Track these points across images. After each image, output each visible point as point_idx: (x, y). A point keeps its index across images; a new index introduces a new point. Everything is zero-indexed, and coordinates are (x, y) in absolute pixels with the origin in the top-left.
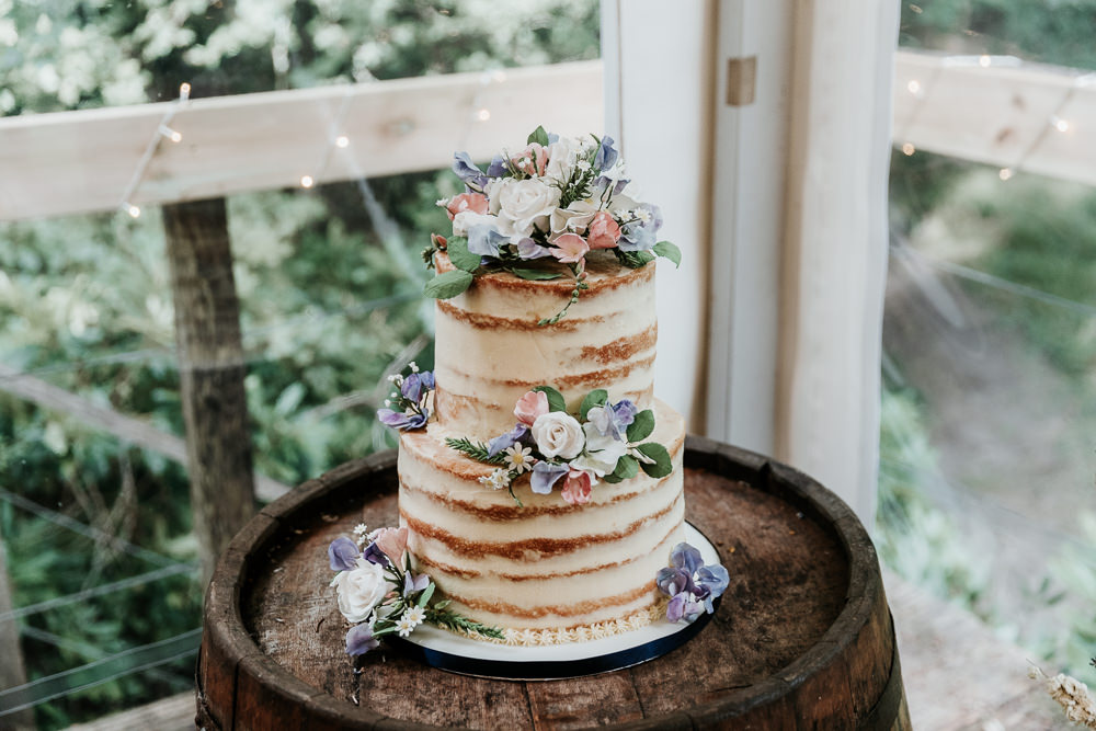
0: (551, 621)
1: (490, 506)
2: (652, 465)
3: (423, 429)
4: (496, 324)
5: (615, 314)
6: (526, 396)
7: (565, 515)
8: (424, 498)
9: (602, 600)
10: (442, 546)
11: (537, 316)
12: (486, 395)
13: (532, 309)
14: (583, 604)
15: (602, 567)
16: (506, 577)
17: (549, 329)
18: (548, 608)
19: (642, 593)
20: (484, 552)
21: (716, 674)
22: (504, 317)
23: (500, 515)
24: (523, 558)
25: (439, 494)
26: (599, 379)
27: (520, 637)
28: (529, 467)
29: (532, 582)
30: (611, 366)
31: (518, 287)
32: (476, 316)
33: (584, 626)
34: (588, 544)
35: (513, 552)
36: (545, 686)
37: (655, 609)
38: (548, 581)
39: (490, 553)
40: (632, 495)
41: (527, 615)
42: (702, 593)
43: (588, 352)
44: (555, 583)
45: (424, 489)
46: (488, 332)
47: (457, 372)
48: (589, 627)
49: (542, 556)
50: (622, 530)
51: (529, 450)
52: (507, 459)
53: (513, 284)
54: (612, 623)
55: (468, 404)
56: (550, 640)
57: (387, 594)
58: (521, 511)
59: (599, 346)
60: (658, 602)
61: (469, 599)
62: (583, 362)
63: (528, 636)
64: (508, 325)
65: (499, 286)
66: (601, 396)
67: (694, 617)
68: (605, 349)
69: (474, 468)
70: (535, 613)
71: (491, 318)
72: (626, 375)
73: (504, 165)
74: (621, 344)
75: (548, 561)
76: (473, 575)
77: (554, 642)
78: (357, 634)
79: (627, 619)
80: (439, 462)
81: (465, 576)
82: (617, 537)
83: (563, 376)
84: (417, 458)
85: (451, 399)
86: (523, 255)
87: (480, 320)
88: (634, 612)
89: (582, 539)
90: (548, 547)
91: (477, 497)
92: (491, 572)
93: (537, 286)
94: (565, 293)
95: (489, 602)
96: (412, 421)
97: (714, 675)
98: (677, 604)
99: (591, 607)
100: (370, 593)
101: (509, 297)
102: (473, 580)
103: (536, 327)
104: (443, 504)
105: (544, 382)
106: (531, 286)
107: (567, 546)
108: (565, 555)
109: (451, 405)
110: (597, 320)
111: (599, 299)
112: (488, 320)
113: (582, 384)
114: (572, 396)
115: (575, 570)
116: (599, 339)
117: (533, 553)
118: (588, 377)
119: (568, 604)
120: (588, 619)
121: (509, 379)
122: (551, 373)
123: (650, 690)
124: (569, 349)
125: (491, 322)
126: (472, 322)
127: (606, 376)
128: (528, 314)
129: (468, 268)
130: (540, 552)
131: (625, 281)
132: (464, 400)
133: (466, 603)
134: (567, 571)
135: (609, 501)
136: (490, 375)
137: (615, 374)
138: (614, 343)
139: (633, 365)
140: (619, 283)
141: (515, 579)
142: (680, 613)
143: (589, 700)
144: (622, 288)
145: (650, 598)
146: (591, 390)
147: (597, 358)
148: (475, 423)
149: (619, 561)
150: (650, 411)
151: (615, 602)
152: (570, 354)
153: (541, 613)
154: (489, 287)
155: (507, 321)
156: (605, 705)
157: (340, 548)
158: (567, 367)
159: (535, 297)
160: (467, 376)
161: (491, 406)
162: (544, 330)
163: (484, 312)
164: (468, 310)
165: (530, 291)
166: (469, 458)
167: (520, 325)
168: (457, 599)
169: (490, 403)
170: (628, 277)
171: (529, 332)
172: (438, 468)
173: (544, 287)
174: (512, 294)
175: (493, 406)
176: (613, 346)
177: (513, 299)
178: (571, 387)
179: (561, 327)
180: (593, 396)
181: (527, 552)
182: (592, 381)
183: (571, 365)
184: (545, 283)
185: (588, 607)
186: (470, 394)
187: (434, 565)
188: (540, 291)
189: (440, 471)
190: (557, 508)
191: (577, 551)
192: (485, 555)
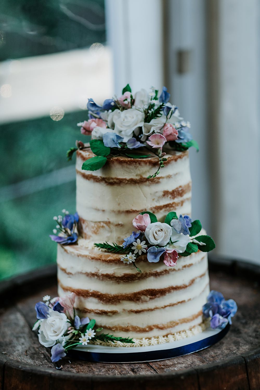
0: (155, 332)
1: (123, 275)
2: (204, 246)
3: (76, 243)
4: (120, 182)
5: (177, 174)
6: (137, 217)
7: (161, 276)
8: (84, 277)
9: (180, 320)
10: (95, 300)
11: (141, 176)
12: (114, 219)
13: (139, 173)
14: (171, 322)
15: (179, 303)
16: (132, 312)
17: (147, 183)
18: (154, 326)
19: (197, 317)
20: (120, 300)
21: (241, 349)
22: (124, 177)
23: (128, 279)
24: (141, 301)
25: (93, 272)
26: (171, 207)
27: (141, 342)
28: (145, 251)
29: (146, 313)
30: (177, 200)
31: (130, 163)
32: (109, 179)
33: (171, 334)
34: (172, 291)
35: (135, 298)
36: (159, 363)
37: (203, 325)
38: (154, 312)
39: (123, 300)
40: (190, 265)
41: (143, 331)
42: (226, 315)
43: (166, 193)
44: (156, 313)
45: (84, 272)
46: (115, 186)
47: (97, 210)
48: (174, 335)
49: (150, 299)
50: (187, 283)
51: (144, 242)
52: (133, 248)
53: (128, 161)
54: (184, 332)
55: (105, 225)
56: (156, 342)
57: (68, 328)
58: (139, 276)
59: (170, 190)
60: (204, 322)
61: (111, 326)
62: (164, 199)
63: (145, 342)
64: (127, 182)
65: (121, 162)
66: (173, 215)
67: (224, 326)
68: (173, 192)
69: (113, 256)
70: (147, 329)
71: (117, 179)
72: (182, 205)
73: (113, 104)
74: (180, 189)
75: (153, 301)
76: (114, 313)
77: (158, 343)
78: (57, 349)
79: (190, 329)
80: (93, 256)
81: (109, 314)
82: (185, 287)
83: (154, 206)
84: (78, 256)
85: (93, 224)
86: (130, 146)
87: (111, 181)
88: (194, 327)
89: (169, 288)
90: (153, 294)
91: (116, 271)
92: (124, 310)
93: (141, 161)
94: (154, 164)
95: (123, 326)
96: (68, 240)
97: (240, 350)
98: (215, 320)
99: (174, 324)
100: (60, 328)
101: (127, 167)
102: (114, 316)
103: (141, 181)
104: (96, 277)
105: (145, 209)
106: (138, 161)
107: (162, 292)
108: (161, 298)
109: (93, 227)
110: (169, 177)
111: (170, 166)
112: (115, 180)
113: (163, 210)
114: (159, 216)
115: (166, 305)
116: (171, 187)
117: (146, 297)
118: (166, 206)
119: (164, 323)
120: (173, 330)
121: (127, 210)
122: (149, 205)
123: (212, 359)
124: (157, 192)
125: (117, 181)
126: (106, 182)
127: (174, 205)
128: (137, 175)
129: (104, 155)
130: (149, 297)
131: (180, 157)
132: (102, 224)
133: (110, 329)
134: (163, 306)
135: (181, 268)
136: (117, 208)
137: (177, 204)
138: (177, 188)
139: (185, 200)
140: (178, 158)
141: (137, 312)
142: (217, 324)
143: (184, 365)
144: (179, 160)
145: (200, 320)
146: (169, 213)
147: (170, 196)
148: (109, 234)
149: (186, 299)
150: (198, 221)
151: (185, 321)
152: (158, 194)
153: (151, 329)
154: (116, 163)
155: (125, 179)
156: (193, 366)
157: (40, 307)
158: (156, 201)
159: (140, 166)
160: (104, 211)
161: (118, 225)
162: (145, 183)
163: (113, 176)
164: (103, 176)
165: (137, 164)
166: (108, 252)
167: (133, 182)
168: (105, 328)
169: (117, 223)
170: (181, 155)
171: (137, 185)
172: (93, 258)
173: (144, 161)
174: (128, 166)
175: (119, 224)
176: (176, 190)
177: (129, 168)
178: (158, 212)
179: (153, 180)
180: (170, 215)
181: (143, 297)
182: (168, 208)
183: (158, 200)
184: (145, 159)
185: (173, 324)
186: (106, 220)
187: (90, 311)
188: (143, 164)
189: (94, 260)
190: (157, 273)
191: (167, 294)
192: (121, 301)
